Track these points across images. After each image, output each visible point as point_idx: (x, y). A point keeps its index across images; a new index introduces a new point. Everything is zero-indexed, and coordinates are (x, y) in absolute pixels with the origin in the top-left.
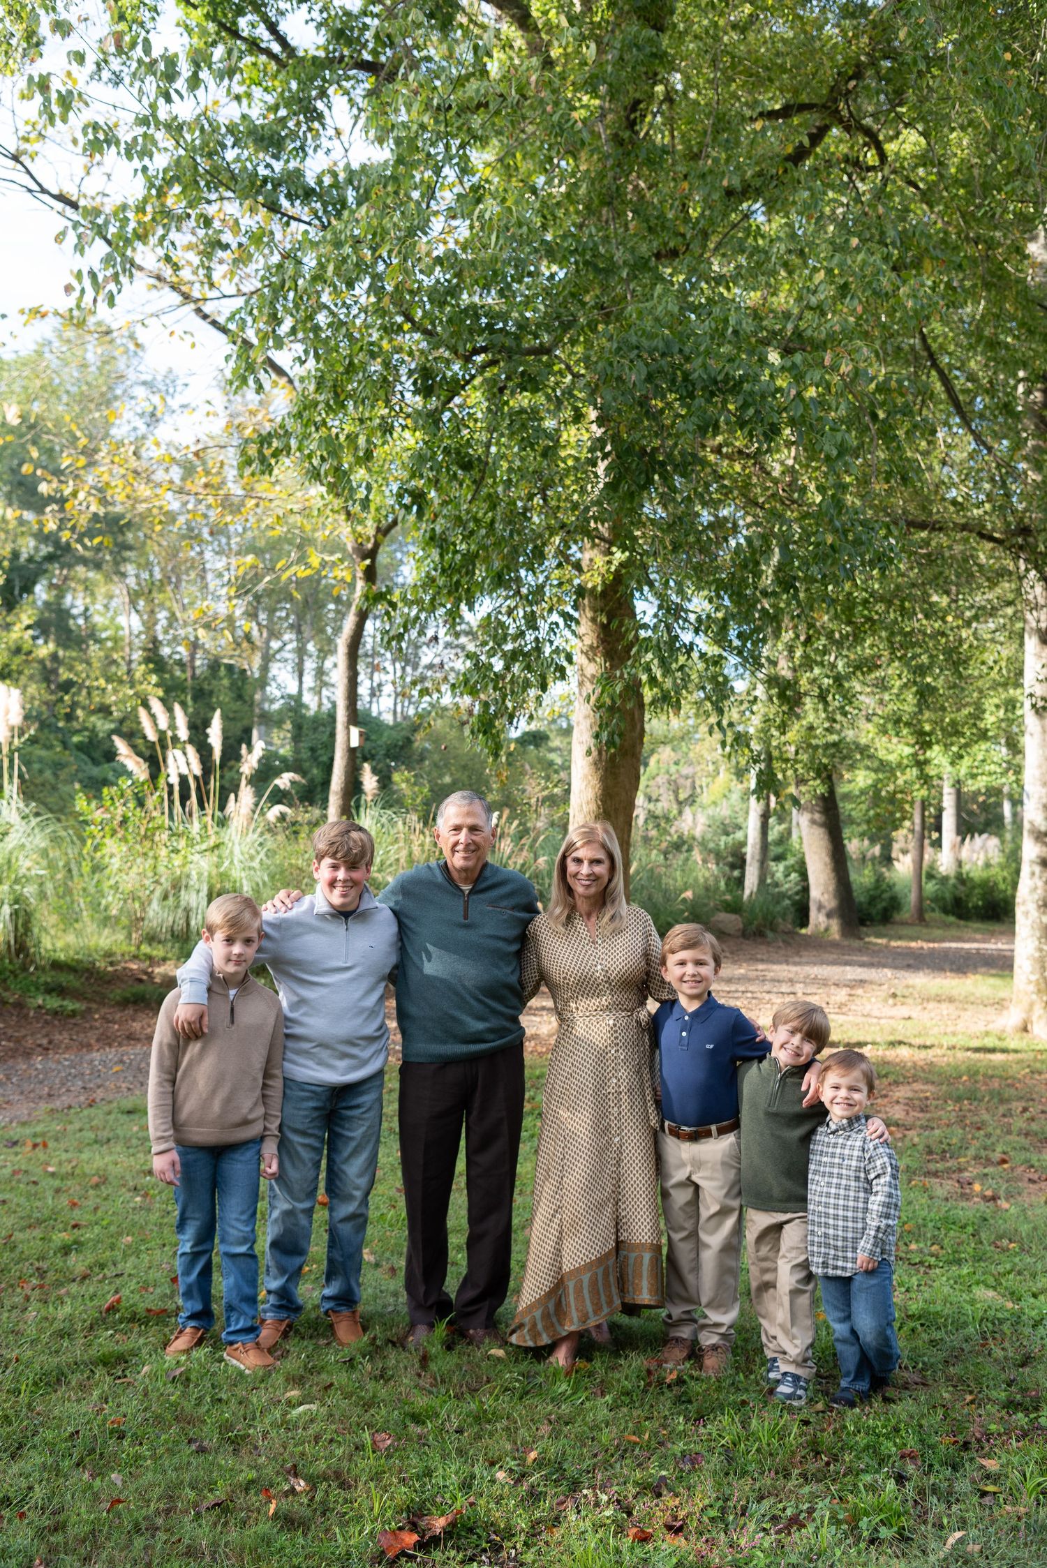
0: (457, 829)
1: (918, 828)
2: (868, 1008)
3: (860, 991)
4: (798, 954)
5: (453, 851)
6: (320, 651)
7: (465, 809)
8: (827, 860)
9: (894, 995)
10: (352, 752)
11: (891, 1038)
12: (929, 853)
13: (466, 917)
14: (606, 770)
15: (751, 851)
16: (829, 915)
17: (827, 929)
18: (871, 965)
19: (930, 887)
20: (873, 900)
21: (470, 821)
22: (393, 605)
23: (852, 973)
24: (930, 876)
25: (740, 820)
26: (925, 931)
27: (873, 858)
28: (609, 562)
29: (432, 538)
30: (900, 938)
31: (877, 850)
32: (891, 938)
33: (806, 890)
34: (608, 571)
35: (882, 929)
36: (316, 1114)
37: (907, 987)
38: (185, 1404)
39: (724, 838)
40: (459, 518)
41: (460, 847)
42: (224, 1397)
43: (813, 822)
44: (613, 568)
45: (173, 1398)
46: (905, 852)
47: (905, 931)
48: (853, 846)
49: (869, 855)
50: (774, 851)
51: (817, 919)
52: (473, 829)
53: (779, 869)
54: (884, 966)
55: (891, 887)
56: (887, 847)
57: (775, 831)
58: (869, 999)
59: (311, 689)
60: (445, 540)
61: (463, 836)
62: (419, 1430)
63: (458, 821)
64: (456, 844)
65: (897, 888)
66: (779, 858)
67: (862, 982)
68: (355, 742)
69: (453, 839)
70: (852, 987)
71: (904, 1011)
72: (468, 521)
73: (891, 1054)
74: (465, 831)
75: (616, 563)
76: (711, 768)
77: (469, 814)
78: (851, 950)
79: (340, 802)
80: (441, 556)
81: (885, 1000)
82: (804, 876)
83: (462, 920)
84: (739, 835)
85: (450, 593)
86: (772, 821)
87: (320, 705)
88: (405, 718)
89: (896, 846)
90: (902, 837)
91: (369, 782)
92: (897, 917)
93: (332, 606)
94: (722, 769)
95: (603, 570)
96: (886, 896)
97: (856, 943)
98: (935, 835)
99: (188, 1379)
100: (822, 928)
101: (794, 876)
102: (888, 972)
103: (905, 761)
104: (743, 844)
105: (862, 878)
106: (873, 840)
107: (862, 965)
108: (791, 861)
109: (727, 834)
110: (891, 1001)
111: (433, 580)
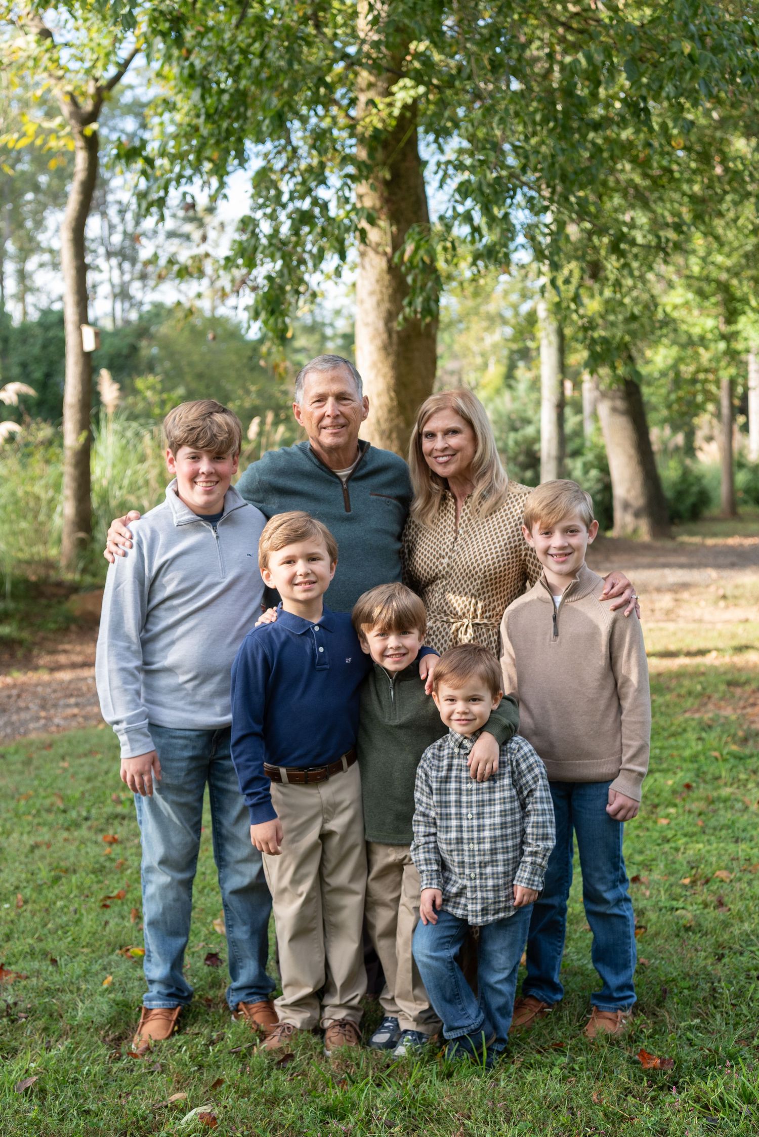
0: (321, 399)
1: (725, 410)
2: (698, 613)
3: (685, 595)
4: (607, 559)
5: (320, 428)
6: (21, 249)
7: (330, 374)
8: (632, 451)
9: (724, 597)
10: (87, 357)
11: (735, 643)
12: (738, 436)
13: (348, 509)
14: (398, 355)
15: (547, 447)
16: (637, 515)
17: (635, 531)
18: (691, 566)
19: (742, 478)
20: (681, 494)
21: (336, 388)
22: (150, 161)
23: (673, 576)
24: (741, 465)
25: (530, 413)
26: (740, 526)
27: (677, 449)
28: (390, 105)
29: (192, 76)
30: (714, 535)
31: (680, 439)
32: (705, 535)
33: (607, 488)
34: (390, 115)
35: (692, 526)
36: (194, 764)
37: (737, 587)
38: (48, 1120)
39: (512, 436)
40: (221, 49)
41: (327, 422)
42: (93, 1107)
43: (614, 410)
44: (396, 112)
45: (32, 1115)
46: (710, 439)
47: (718, 527)
48: (657, 434)
49: (671, 445)
50: (571, 447)
51: (624, 521)
52: (341, 397)
53: (576, 466)
54: (706, 566)
55: (699, 479)
56: (690, 435)
57: (572, 421)
58: (697, 603)
59: (13, 296)
60: (206, 78)
61: (329, 407)
62: (342, 1127)
63: (321, 389)
64: (322, 418)
65: (705, 482)
66: (577, 453)
67: (685, 586)
68: (89, 344)
69: (317, 413)
70: (676, 592)
71: (737, 614)
72: (233, 53)
73: (740, 660)
74: (330, 400)
75: (399, 104)
76: (479, 360)
77: (333, 380)
78: (665, 552)
79: (77, 416)
80: (203, 98)
81: (716, 603)
82: (605, 470)
83: (343, 512)
84: (530, 431)
85: (218, 143)
86: (568, 411)
87: (25, 313)
88: (127, 322)
89: (700, 435)
90: (704, 422)
91: (109, 390)
92: (707, 513)
93: (30, 196)
94: (492, 361)
95: (384, 114)
96: (695, 489)
97: (669, 544)
98: (741, 419)
99: (43, 1091)
100: (630, 529)
101: (594, 473)
102: (712, 573)
103: (709, 336)
104: (537, 439)
105: (669, 471)
106: (675, 429)
107: (681, 566)
108: (590, 456)
109: (515, 429)
110: (722, 604)
111: (196, 129)
